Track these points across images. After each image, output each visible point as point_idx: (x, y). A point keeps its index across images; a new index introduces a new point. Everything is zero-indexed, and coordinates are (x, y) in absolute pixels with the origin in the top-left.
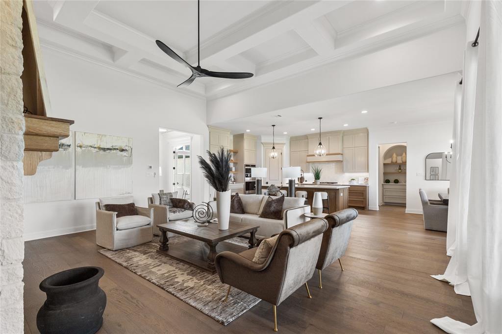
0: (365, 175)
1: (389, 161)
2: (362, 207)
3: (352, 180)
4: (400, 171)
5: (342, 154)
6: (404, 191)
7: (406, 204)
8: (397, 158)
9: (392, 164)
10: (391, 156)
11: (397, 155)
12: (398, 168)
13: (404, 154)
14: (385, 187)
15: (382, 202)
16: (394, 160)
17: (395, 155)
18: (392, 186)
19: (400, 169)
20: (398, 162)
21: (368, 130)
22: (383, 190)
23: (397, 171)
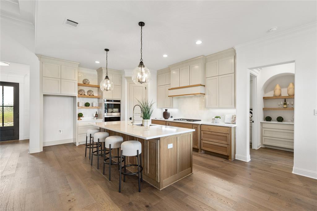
0: (232, 112)
1: (270, 94)
2: (225, 155)
3: (217, 117)
4: (285, 106)
5: (204, 86)
6: (291, 132)
7: (293, 149)
8: (280, 90)
9: (275, 98)
10: (274, 89)
11: (282, 87)
12: (282, 103)
13: (291, 85)
14: (264, 126)
15: (260, 144)
16: (277, 93)
17: (278, 87)
18: (274, 124)
19: (285, 104)
20: (283, 95)
21: (235, 51)
22: (262, 129)
23: (281, 106)
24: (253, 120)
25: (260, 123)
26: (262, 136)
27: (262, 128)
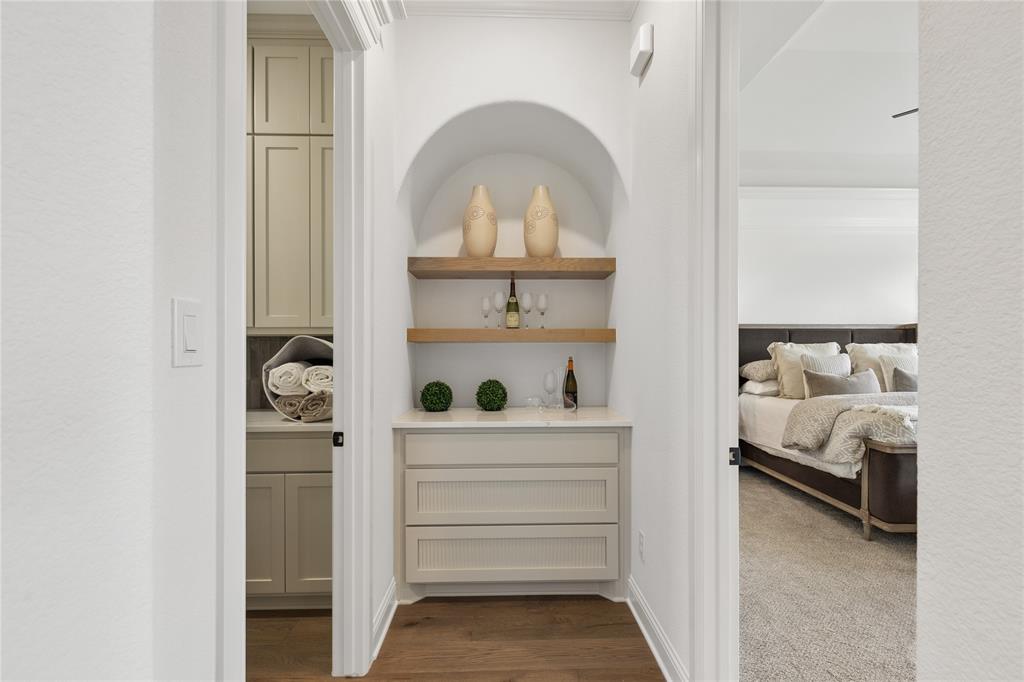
4: (513, 319)
8: (494, 222)
16: (480, 238)
17: (482, 201)
19: (513, 307)
20: (502, 254)
22: (404, 476)
23: (493, 322)
24: (336, 427)
25: (391, 432)
26: (404, 526)
27: (404, 466)
